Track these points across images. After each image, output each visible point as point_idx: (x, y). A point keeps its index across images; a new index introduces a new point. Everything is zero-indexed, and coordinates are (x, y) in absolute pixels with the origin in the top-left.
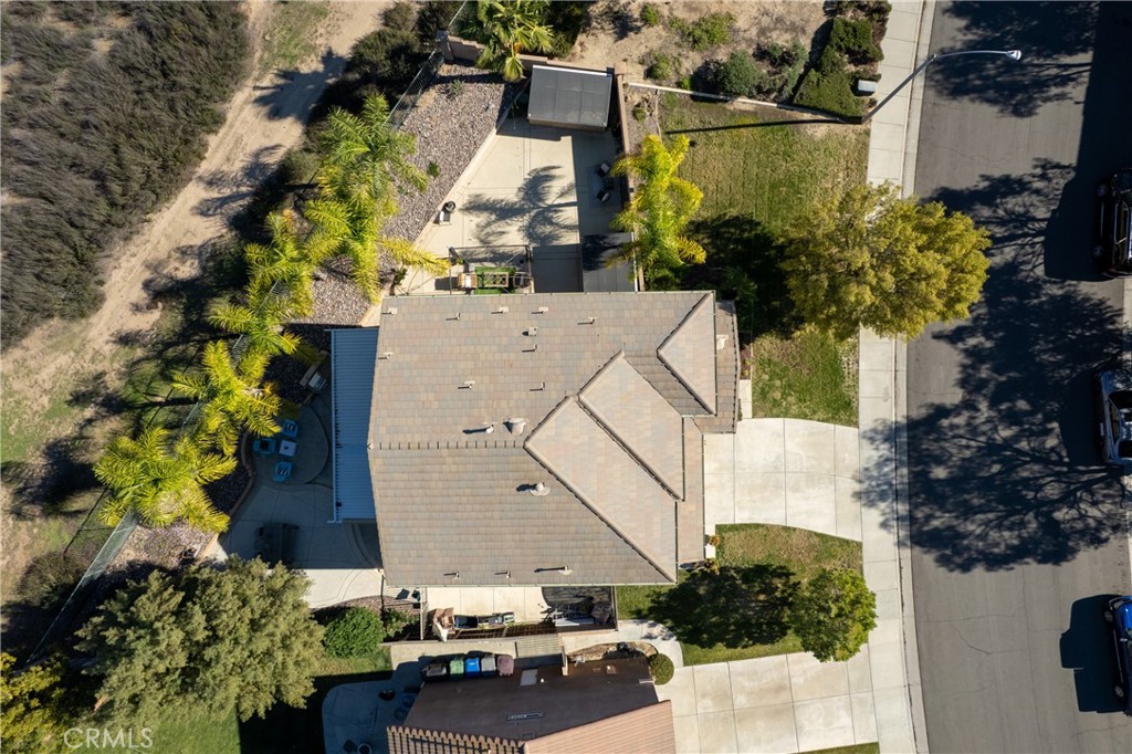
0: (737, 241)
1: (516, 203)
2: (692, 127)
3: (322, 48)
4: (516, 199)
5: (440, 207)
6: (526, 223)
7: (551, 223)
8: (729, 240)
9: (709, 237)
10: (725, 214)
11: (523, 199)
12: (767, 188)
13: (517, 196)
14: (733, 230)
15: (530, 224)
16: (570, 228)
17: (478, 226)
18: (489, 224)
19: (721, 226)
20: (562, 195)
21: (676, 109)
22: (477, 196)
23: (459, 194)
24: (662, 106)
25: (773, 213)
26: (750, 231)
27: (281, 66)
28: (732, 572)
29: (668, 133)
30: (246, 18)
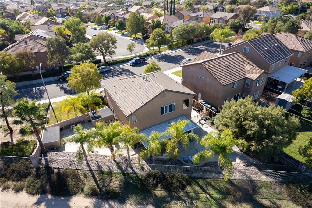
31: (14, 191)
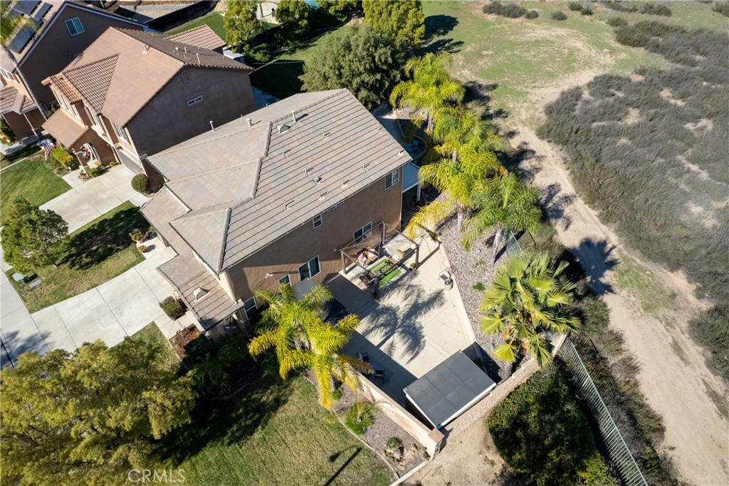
0: (239, 417)
1: (416, 318)
2: (344, 472)
3: (617, 290)
4: (418, 320)
5: (453, 277)
6: (398, 313)
7: (382, 325)
8: (246, 413)
9: (264, 402)
10: (263, 428)
11: (414, 324)
12: (241, 478)
13: (419, 323)
14: (248, 422)
15: (396, 315)
16: (368, 332)
17: (423, 291)
18: (418, 296)
19: (261, 417)
20: (392, 345)
21: (370, 474)
22: (442, 304)
23: (453, 296)
24: (383, 466)
25: (223, 463)
26: (233, 433)
27: (620, 265)
28: (121, 248)
29: (359, 450)
30: (672, 271)
31: (623, 346)
